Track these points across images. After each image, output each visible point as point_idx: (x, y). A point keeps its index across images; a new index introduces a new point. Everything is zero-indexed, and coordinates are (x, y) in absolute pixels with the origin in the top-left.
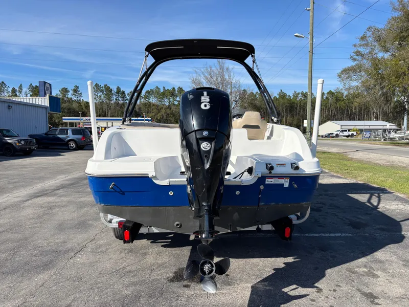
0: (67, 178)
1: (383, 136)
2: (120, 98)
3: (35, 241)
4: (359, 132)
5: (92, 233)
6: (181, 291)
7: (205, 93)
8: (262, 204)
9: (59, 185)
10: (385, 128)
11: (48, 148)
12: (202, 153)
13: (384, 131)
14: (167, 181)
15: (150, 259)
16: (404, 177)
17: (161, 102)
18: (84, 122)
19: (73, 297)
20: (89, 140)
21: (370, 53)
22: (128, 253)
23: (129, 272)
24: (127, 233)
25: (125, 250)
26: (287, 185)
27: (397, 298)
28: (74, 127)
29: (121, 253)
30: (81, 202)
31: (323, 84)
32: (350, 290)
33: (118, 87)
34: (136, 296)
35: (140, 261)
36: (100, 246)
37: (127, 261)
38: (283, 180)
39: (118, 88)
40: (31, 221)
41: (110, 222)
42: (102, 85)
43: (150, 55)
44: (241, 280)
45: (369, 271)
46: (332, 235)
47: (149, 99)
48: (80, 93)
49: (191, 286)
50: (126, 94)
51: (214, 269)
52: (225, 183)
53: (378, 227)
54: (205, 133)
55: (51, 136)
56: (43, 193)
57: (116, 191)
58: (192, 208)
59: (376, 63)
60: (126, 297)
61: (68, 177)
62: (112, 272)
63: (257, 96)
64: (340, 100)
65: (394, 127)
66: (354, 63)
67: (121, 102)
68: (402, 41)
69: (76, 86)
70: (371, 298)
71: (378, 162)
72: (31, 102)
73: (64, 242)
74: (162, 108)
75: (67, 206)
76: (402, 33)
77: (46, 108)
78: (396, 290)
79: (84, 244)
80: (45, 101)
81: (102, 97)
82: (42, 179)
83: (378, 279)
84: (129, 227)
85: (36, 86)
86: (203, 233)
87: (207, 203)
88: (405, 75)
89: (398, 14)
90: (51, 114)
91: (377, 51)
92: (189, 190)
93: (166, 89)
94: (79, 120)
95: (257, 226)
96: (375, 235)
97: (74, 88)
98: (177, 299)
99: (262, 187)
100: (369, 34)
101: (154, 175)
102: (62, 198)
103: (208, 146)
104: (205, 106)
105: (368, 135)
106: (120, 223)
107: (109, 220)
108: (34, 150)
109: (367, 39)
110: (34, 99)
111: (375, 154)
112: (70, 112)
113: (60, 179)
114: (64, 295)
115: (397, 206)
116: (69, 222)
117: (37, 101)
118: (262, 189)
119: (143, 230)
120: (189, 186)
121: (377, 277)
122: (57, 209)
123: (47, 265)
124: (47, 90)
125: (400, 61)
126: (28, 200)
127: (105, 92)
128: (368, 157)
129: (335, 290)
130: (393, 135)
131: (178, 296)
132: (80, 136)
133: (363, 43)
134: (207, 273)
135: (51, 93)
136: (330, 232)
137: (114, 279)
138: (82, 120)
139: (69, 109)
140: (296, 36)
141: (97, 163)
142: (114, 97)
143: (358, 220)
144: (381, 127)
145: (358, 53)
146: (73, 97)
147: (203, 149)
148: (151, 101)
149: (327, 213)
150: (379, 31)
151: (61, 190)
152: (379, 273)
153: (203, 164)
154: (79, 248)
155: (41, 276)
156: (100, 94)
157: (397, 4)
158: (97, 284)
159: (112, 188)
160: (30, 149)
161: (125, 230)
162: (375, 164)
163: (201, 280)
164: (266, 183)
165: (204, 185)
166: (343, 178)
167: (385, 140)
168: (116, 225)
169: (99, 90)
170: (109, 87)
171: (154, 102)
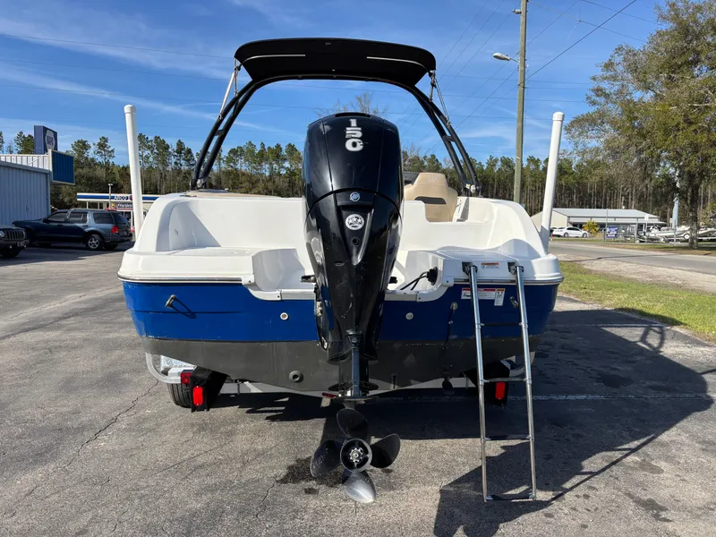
0: (83, 298)
1: (638, 234)
2: (182, 162)
3: (21, 409)
4: (597, 229)
5: (130, 395)
6: (301, 501)
7: (354, 122)
8: (455, 337)
9: (67, 310)
10: (640, 221)
11: (48, 246)
12: (347, 235)
13: (640, 226)
14: (278, 292)
15: (241, 442)
16: (681, 302)
17: (257, 170)
18: (116, 203)
19: (90, 515)
20: (125, 233)
21: (620, 92)
22: (199, 431)
23: (201, 466)
24: (198, 390)
25: (193, 425)
26: (499, 302)
27: (700, 509)
28: (99, 209)
29: (185, 431)
30: (109, 339)
31: (562, 121)
32: (614, 497)
33: (179, 141)
34: (214, 513)
35: (222, 446)
36: (145, 419)
37: (198, 447)
38: (494, 293)
39: (180, 144)
40: (11, 374)
41: (165, 373)
42: (151, 138)
43: (242, 67)
44: (414, 479)
45: (644, 460)
46: (571, 397)
47: (234, 163)
48: (110, 149)
49: (320, 492)
50: (195, 155)
51: (370, 456)
52: (387, 298)
53: (648, 383)
54: (354, 197)
55: (56, 224)
56: (36, 325)
57: (178, 312)
58: (323, 344)
59: (631, 110)
60: (195, 514)
61: (87, 297)
62: (166, 468)
63: (426, 163)
64: (566, 173)
65: (656, 221)
66: (592, 109)
67: (185, 168)
68: (673, 72)
69: (103, 138)
70: (652, 509)
71: (633, 276)
72: (19, 163)
73: (76, 412)
74: (258, 180)
75: (82, 347)
76: (674, 58)
77: (45, 173)
78: (697, 494)
79: (113, 415)
80: (44, 162)
81: (151, 159)
82: (35, 300)
83: (662, 475)
84: (202, 380)
85: (30, 136)
86: (347, 389)
87: (356, 331)
88: (678, 130)
89: (667, 26)
90: (55, 185)
91: (631, 88)
92: (318, 309)
93: (266, 146)
94: (107, 198)
95: (443, 380)
96: (646, 398)
97: (99, 141)
98: (295, 517)
99: (455, 306)
100: (618, 59)
101: (253, 281)
102: (72, 334)
103: (359, 221)
104: (354, 145)
105: (613, 232)
106: (184, 375)
107: (162, 369)
108: (23, 248)
109: (615, 67)
110: (24, 158)
111: (627, 265)
112: (91, 184)
113: (71, 300)
114: (73, 511)
115: (678, 350)
116: (84, 376)
117: (30, 161)
118: (454, 308)
119: (228, 388)
120: (319, 303)
121: (660, 471)
122: (63, 353)
123: (41, 455)
124: (49, 143)
125: (670, 105)
126: (9, 336)
127: (156, 151)
128: (617, 268)
129: (586, 497)
130: (654, 233)
131: (297, 511)
132: (109, 226)
133: (610, 73)
134: (356, 464)
135: (56, 148)
136: (568, 393)
137: (172, 481)
138: (113, 198)
139: (89, 179)
140: (496, 57)
141: (142, 257)
142: (173, 160)
143: (613, 372)
144: (634, 221)
145: (599, 91)
146: (96, 157)
147: (349, 227)
148: (238, 166)
149: (558, 360)
150: (635, 55)
151: (72, 318)
152: (663, 464)
153: (349, 256)
154: (103, 423)
155: (29, 476)
156: (147, 152)
157: (666, 9)
158: (138, 490)
159: (170, 305)
160: (15, 246)
161: (194, 386)
162: (629, 279)
163: (345, 480)
164: (463, 297)
165: (352, 295)
166: (579, 302)
167: (641, 242)
168: (177, 380)
169: (146, 146)
170: (164, 142)
171: (244, 168)
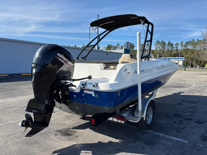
2: (170, 47)
8: (86, 104)
17: (195, 48)
26: (93, 95)
33: (169, 41)
38: (91, 92)
39: (169, 43)
42: (161, 41)
54: (33, 65)
67: (170, 49)
74: (195, 51)
93: (199, 40)
99: (83, 95)
117: (120, 51)
124: (129, 46)
127: (162, 45)
142: (167, 47)
147: (33, 72)
148: (188, 47)
156: (159, 46)
164: (84, 92)
169: (159, 44)
170: (164, 42)
171: (190, 48)
